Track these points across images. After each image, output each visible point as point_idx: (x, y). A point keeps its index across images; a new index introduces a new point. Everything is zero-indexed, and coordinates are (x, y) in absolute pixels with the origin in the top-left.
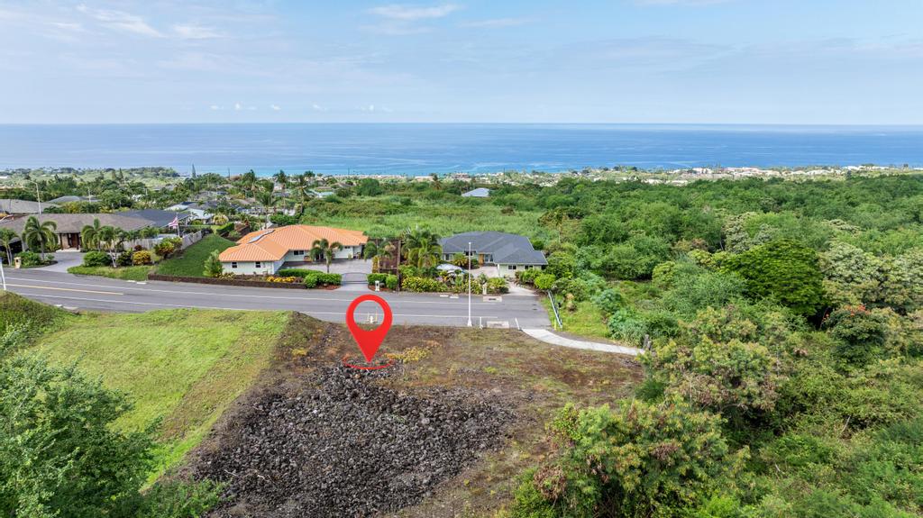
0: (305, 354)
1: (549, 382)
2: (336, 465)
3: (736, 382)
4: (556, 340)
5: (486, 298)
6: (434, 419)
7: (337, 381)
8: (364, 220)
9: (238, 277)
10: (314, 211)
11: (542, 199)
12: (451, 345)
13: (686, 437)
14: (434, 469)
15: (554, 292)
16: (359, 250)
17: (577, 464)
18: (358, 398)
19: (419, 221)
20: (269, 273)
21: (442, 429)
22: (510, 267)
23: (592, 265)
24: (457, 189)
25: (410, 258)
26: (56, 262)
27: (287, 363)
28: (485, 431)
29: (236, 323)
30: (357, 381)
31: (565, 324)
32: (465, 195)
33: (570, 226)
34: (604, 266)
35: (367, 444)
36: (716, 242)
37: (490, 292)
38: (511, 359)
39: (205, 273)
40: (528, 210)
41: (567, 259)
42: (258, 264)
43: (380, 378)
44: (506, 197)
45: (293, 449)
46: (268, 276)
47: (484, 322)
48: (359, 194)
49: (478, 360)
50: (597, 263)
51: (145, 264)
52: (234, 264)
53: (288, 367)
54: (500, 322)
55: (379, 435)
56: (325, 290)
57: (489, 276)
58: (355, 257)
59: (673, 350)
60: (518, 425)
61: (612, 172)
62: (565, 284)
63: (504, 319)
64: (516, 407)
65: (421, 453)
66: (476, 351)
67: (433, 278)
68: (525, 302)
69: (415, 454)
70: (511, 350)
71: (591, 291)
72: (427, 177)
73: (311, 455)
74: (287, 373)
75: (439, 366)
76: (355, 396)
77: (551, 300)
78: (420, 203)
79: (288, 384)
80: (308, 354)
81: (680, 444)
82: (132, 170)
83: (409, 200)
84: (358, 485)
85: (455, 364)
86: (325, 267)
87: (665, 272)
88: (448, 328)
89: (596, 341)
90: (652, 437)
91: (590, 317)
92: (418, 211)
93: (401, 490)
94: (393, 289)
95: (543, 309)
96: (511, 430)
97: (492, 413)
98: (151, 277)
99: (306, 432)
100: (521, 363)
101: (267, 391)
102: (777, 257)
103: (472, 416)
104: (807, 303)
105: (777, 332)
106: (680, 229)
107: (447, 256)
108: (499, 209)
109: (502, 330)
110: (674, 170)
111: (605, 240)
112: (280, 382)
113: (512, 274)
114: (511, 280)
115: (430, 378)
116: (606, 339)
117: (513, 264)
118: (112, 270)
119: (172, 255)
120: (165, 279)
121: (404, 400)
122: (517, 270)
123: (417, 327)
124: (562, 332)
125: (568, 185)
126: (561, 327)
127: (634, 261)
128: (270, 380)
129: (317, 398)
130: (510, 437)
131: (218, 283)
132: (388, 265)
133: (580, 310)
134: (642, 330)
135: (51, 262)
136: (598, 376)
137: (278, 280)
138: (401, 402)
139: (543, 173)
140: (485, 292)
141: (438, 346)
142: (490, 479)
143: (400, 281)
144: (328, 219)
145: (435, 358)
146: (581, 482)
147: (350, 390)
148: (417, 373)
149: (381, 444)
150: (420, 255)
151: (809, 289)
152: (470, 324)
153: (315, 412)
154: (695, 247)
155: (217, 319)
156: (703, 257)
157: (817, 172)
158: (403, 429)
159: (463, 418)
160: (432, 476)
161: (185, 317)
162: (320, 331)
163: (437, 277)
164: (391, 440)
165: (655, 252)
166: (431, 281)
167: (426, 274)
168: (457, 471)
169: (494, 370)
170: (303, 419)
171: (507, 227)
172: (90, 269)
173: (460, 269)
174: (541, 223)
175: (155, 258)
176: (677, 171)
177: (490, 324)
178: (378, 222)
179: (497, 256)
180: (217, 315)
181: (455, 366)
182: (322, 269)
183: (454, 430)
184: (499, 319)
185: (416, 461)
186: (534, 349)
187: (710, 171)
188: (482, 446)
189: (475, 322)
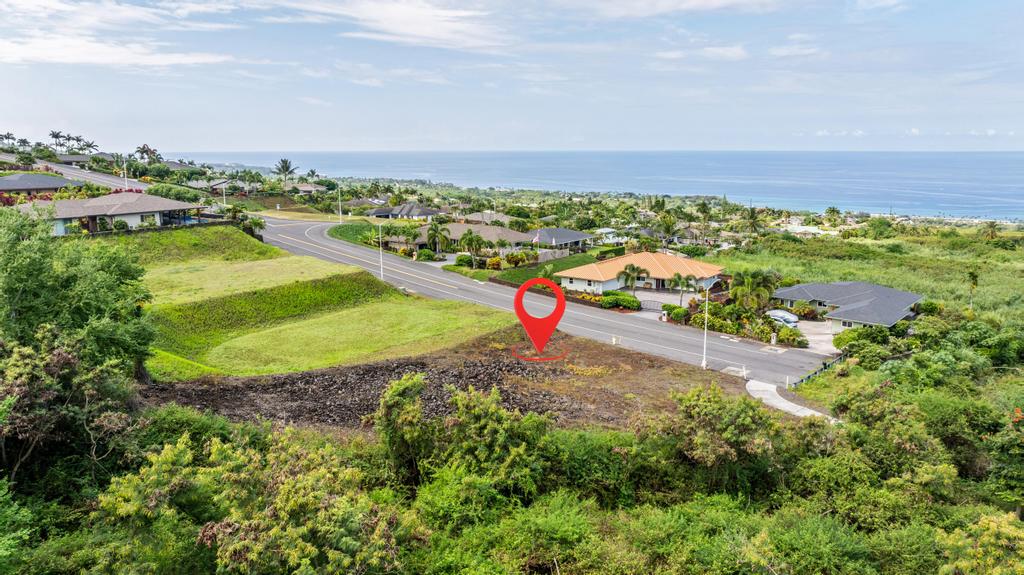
0: (501, 348)
5: (768, 348)
20: (596, 292)
22: (844, 324)
42: (590, 282)
46: (594, 295)
51: (495, 269)
52: (571, 280)
62: (861, 348)
80: (505, 349)
82: (687, 197)
94: (679, 322)
98: (492, 280)
107: (792, 302)
117: (851, 320)
118: (470, 270)
119: (523, 266)
120: (500, 282)
124: (790, 392)
126: (793, 386)
133: (852, 377)
140: (774, 341)
141: (626, 370)
143: (691, 315)
150: (739, 294)
152: (704, 364)
172: (457, 267)
175: (505, 264)
177: (729, 369)
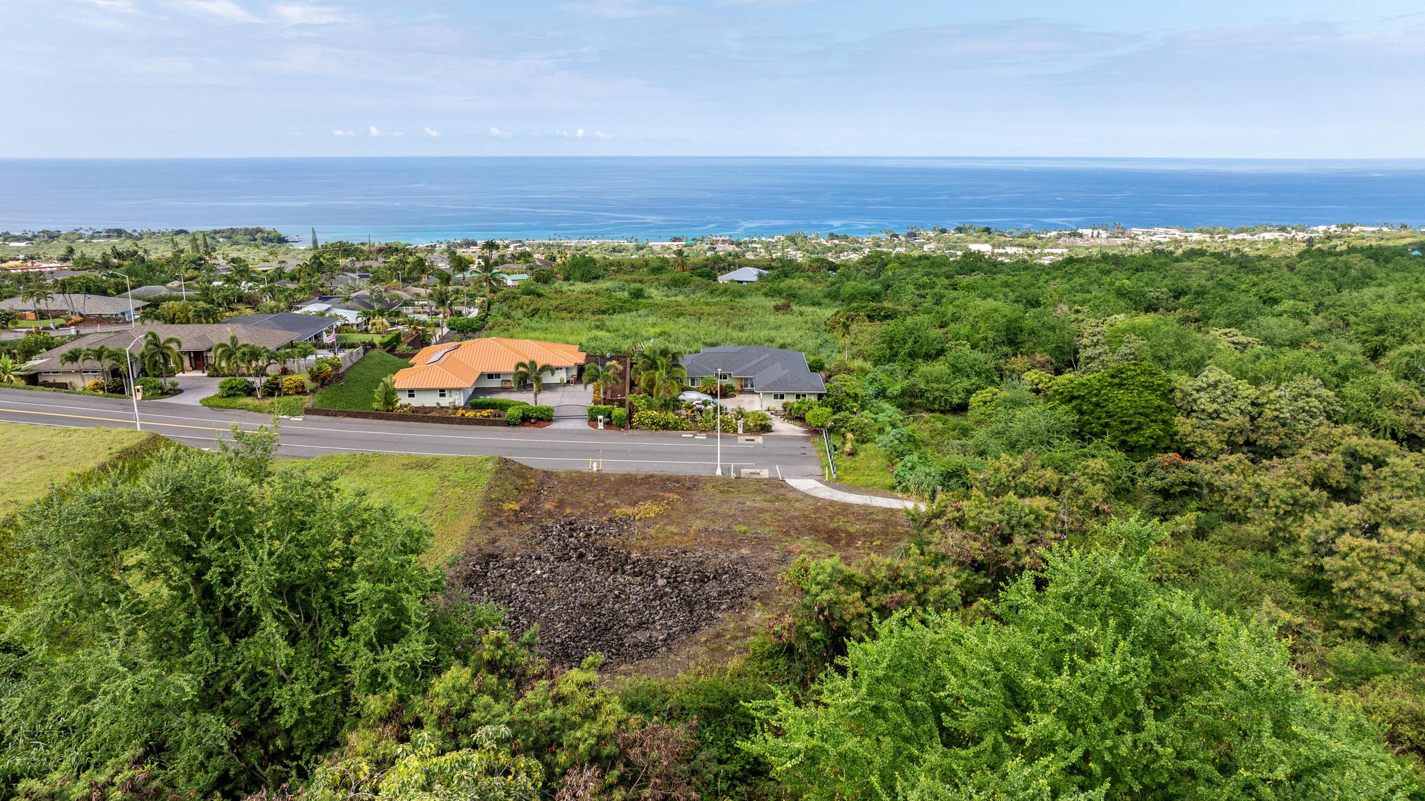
0: (518, 508)
1: (809, 542)
2: (568, 622)
3: (1006, 540)
4: (825, 493)
5: (742, 439)
6: (672, 580)
7: (559, 540)
8: (576, 324)
9: (416, 410)
10: (505, 309)
11: (834, 288)
12: (695, 498)
13: (920, 589)
14: (670, 627)
15: (831, 430)
16: (575, 372)
17: (807, 612)
18: (584, 559)
19: (654, 325)
20: (457, 403)
21: (680, 590)
22: (776, 397)
23: (888, 392)
24: (710, 270)
25: (643, 384)
26: (181, 391)
27: (498, 519)
28: (728, 593)
29: (431, 471)
30: (582, 541)
31: (839, 473)
32: (723, 279)
33: (868, 333)
34: (904, 393)
35: (599, 604)
36: (1066, 358)
37: (747, 430)
38: (767, 516)
39: (375, 405)
40: (814, 304)
41: (853, 384)
42: (442, 392)
43: (609, 537)
44: (782, 285)
45: (521, 608)
46: (456, 408)
47: (737, 470)
48: (567, 279)
49: (727, 516)
50: (895, 389)
51: (298, 393)
52: (411, 393)
53: (500, 524)
54: (758, 471)
55: (611, 596)
56: (532, 428)
57: (748, 408)
58: (568, 382)
59: (943, 504)
60: (765, 587)
61: (953, 235)
62: (845, 421)
63: (763, 466)
64: (766, 569)
65: (657, 613)
66: (725, 506)
67: (673, 410)
68: (791, 444)
69: (651, 614)
70: (768, 505)
71: (880, 429)
72: (667, 244)
73: (540, 613)
74: (500, 531)
75: (678, 524)
76: (581, 556)
77: (825, 442)
78: (656, 294)
79: (503, 543)
80: (522, 509)
81: (913, 596)
83: (641, 290)
84: (592, 641)
85: (698, 522)
86: (531, 395)
87: (985, 403)
88: (691, 478)
89: (876, 495)
90: (886, 589)
91: (874, 463)
92: (655, 308)
93: (636, 645)
94: (621, 426)
95: (815, 454)
96: (756, 592)
97: (737, 575)
98: (308, 411)
99: (532, 592)
100: (779, 521)
101: (480, 550)
102: (1120, 386)
103: (715, 577)
104: (1153, 446)
105: (1075, 485)
106: (1020, 338)
107: (693, 380)
108: (771, 303)
109: (758, 481)
110: (1047, 232)
111: (912, 355)
112: (494, 541)
113: (777, 405)
114: (776, 413)
115: (668, 537)
116: (889, 492)
117: (779, 392)
118: (257, 402)
119: (330, 381)
120: (326, 413)
121: (638, 561)
122: (784, 401)
123: (652, 476)
124: (836, 483)
125: (876, 263)
126: (834, 476)
127: (947, 386)
128: (482, 539)
129: (538, 558)
130: (755, 599)
131: (394, 419)
132: (613, 392)
133: (862, 454)
134: (935, 482)
135: (176, 391)
136: (869, 536)
137: (470, 414)
138: (634, 563)
139: (845, 238)
140: (740, 431)
141: (678, 500)
142: (729, 636)
143: (630, 416)
144: (526, 321)
145: (674, 515)
146: (809, 628)
147: (575, 549)
148: (652, 531)
149: (614, 604)
150: (656, 380)
151: (1156, 429)
152: (719, 472)
153: (538, 572)
154: (1034, 367)
155: (406, 467)
156: (1041, 381)
157: (1268, 236)
158: (636, 589)
159: (704, 579)
160: (669, 634)
161: (366, 464)
162: (533, 481)
163: (679, 408)
164: (624, 601)
165: (978, 374)
166: (671, 416)
167: (665, 406)
168: (695, 630)
169: (744, 528)
170: (527, 580)
171: (780, 333)
172: (228, 400)
173: (709, 398)
174: (828, 328)
175: (310, 385)
176: (1054, 233)
177: (745, 472)
178: (597, 327)
179: (759, 379)
180: (405, 462)
181: (698, 524)
182: (526, 398)
183: (693, 592)
184: (757, 465)
185: (651, 620)
186: (797, 505)
187: (1104, 234)
188: (723, 607)
189: (726, 470)
